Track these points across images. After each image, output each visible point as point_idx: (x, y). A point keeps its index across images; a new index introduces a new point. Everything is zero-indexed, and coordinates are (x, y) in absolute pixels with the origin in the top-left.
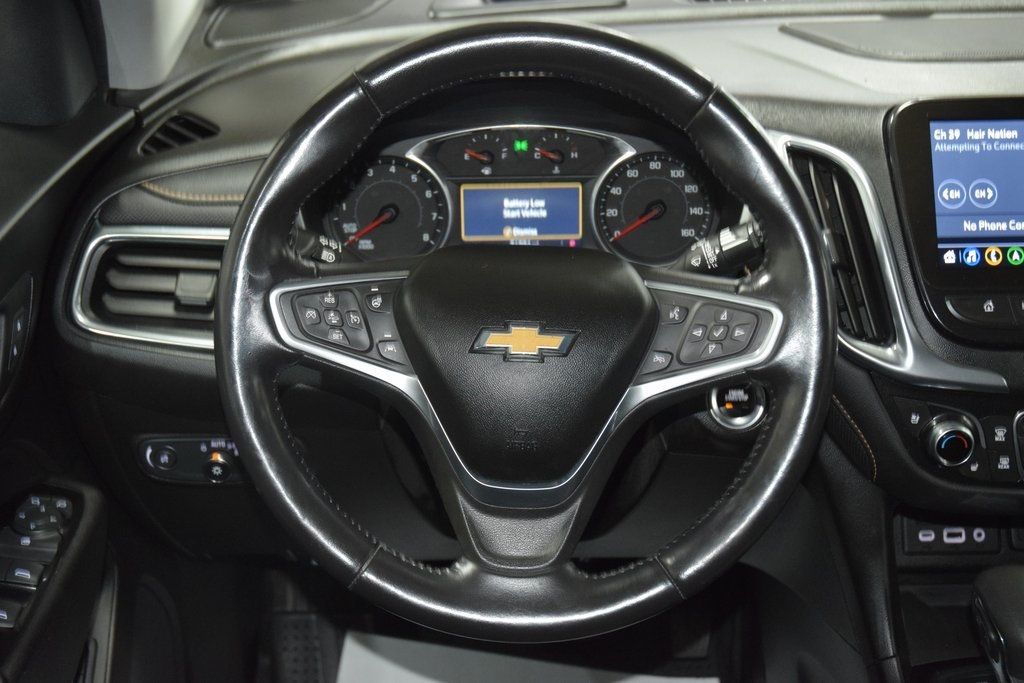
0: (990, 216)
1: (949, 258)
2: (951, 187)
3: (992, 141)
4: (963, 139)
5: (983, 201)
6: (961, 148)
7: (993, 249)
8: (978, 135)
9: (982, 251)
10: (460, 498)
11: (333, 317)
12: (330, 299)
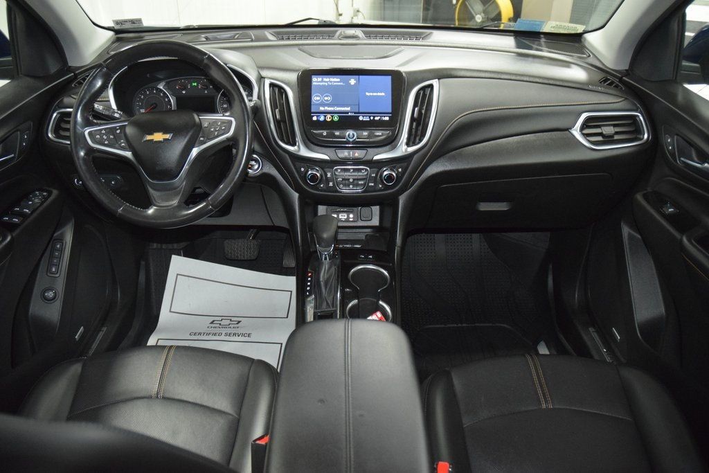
0: (329, 105)
1: (315, 118)
2: (317, 96)
3: (331, 82)
4: (322, 81)
5: (327, 101)
6: (321, 84)
7: (329, 116)
8: (328, 80)
9: (325, 116)
10: (148, 187)
11: (105, 137)
12: (103, 132)
